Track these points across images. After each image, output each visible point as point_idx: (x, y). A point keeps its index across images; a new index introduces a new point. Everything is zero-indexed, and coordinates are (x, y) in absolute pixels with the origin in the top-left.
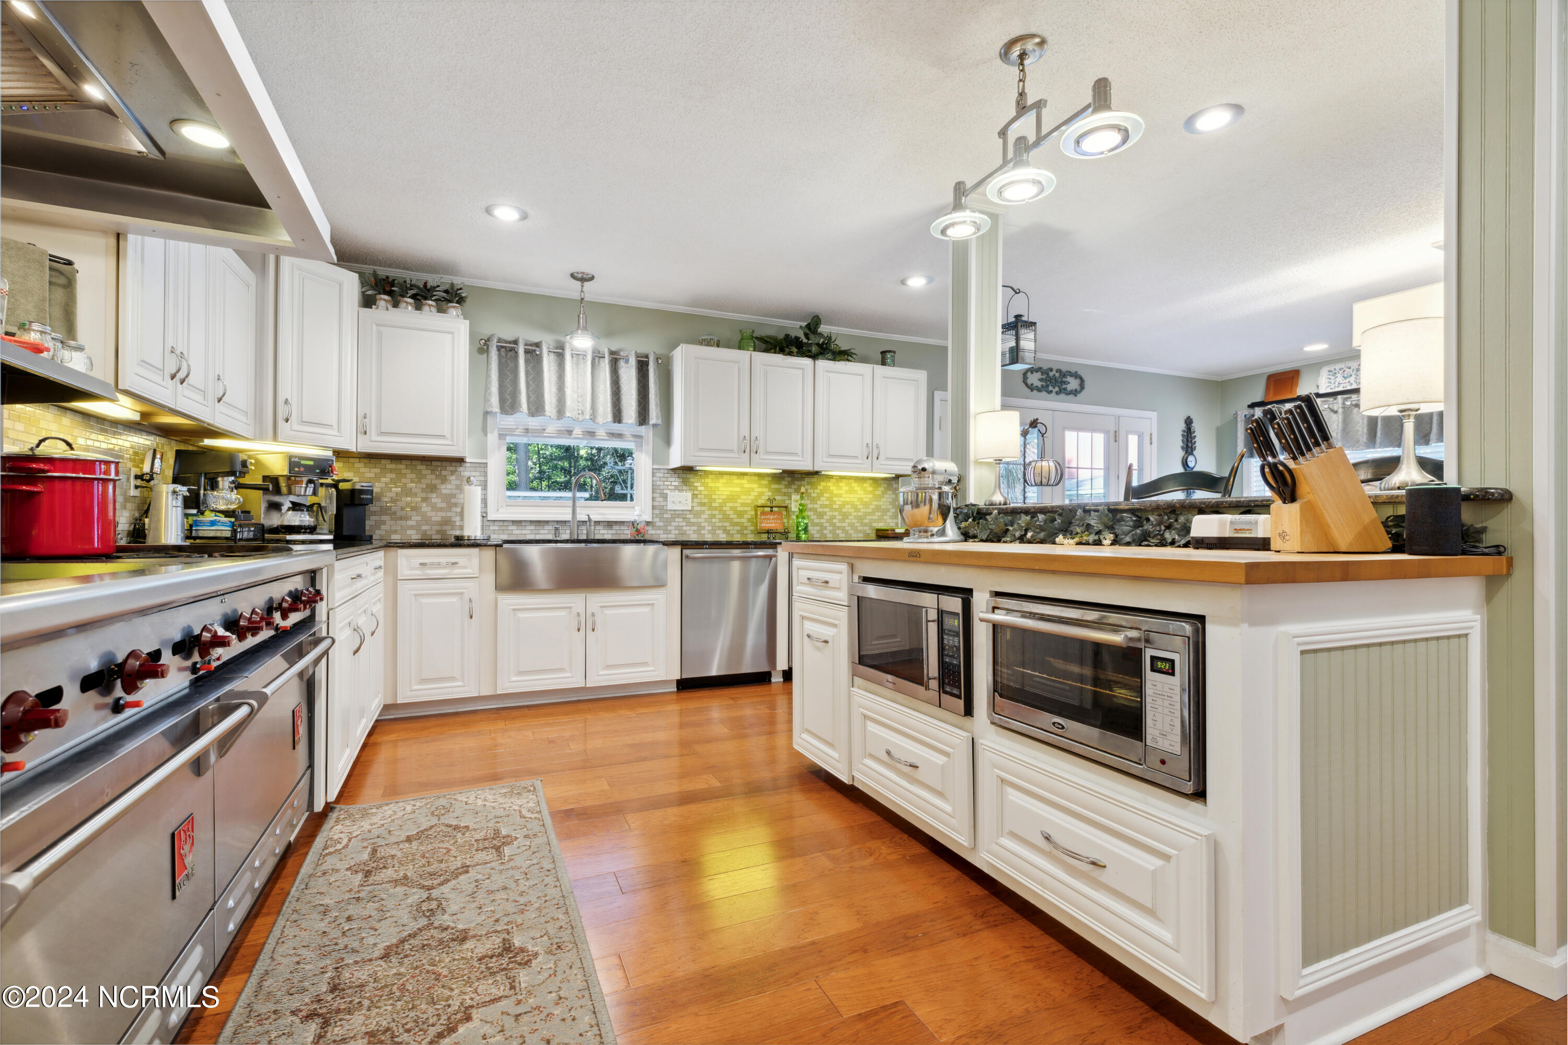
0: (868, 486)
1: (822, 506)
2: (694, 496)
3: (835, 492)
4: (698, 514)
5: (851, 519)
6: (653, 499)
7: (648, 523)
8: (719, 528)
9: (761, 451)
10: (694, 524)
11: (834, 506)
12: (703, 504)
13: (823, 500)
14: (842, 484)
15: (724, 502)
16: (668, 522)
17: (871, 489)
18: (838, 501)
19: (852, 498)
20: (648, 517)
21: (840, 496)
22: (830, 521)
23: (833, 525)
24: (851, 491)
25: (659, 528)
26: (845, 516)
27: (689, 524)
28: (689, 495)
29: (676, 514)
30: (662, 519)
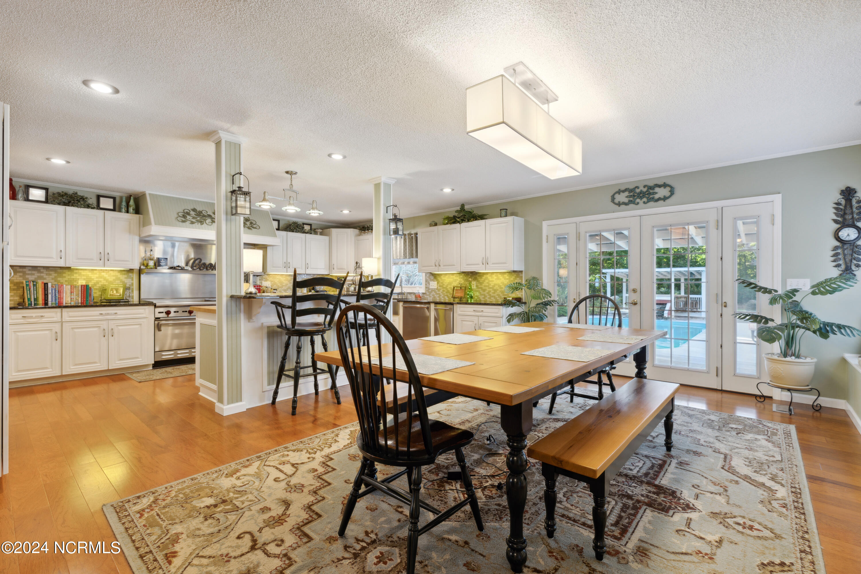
0: (506, 276)
1: (485, 286)
2: (438, 283)
3: (490, 279)
4: (439, 290)
5: (498, 292)
6: (426, 284)
7: (423, 293)
8: (447, 295)
9: (442, 265)
10: (438, 294)
11: (490, 286)
12: (440, 286)
13: (485, 283)
14: (494, 276)
15: (447, 286)
16: (430, 293)
17: (508, 277)
18: (492, 284)
19: (498, 282)
20: (424, 292)
21: (492, 281)
22: (488, 293)
23: (490, 295)
24: (498, 279)
25: (428, 295)
26: (495, 291)
27: (437, 294)
28: (436, 282)
29: (433, 290)
30: (428, 292)
